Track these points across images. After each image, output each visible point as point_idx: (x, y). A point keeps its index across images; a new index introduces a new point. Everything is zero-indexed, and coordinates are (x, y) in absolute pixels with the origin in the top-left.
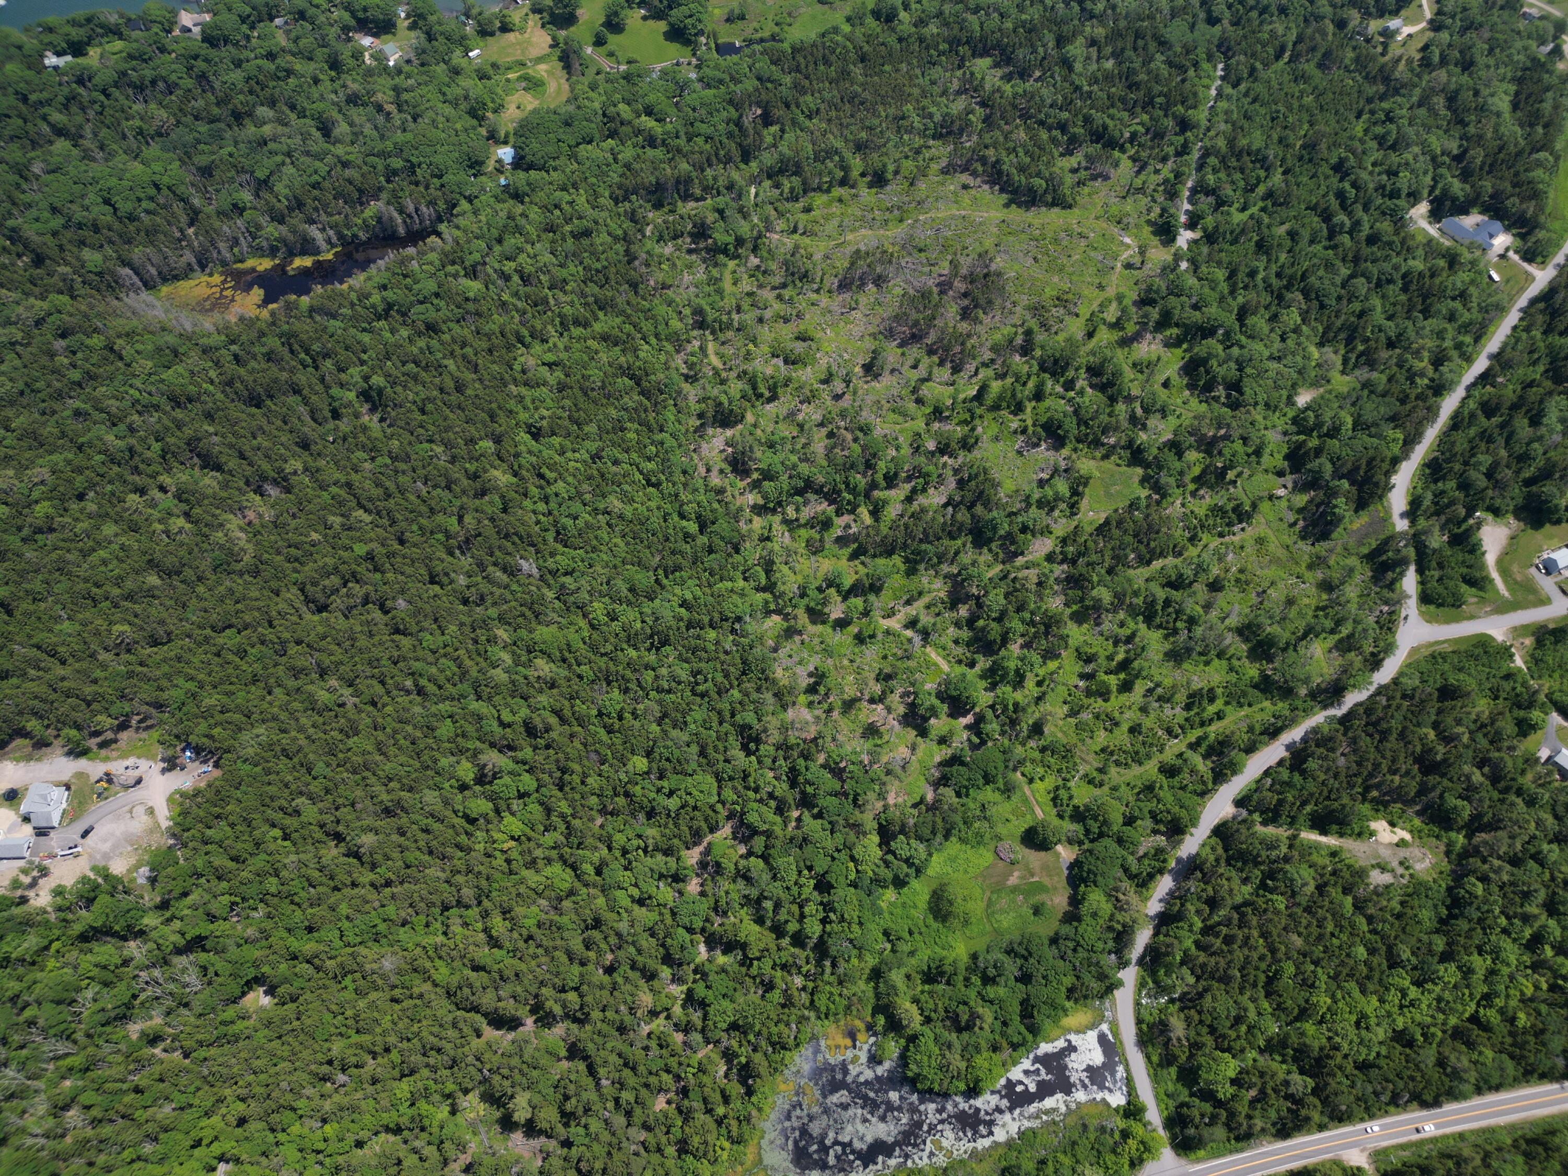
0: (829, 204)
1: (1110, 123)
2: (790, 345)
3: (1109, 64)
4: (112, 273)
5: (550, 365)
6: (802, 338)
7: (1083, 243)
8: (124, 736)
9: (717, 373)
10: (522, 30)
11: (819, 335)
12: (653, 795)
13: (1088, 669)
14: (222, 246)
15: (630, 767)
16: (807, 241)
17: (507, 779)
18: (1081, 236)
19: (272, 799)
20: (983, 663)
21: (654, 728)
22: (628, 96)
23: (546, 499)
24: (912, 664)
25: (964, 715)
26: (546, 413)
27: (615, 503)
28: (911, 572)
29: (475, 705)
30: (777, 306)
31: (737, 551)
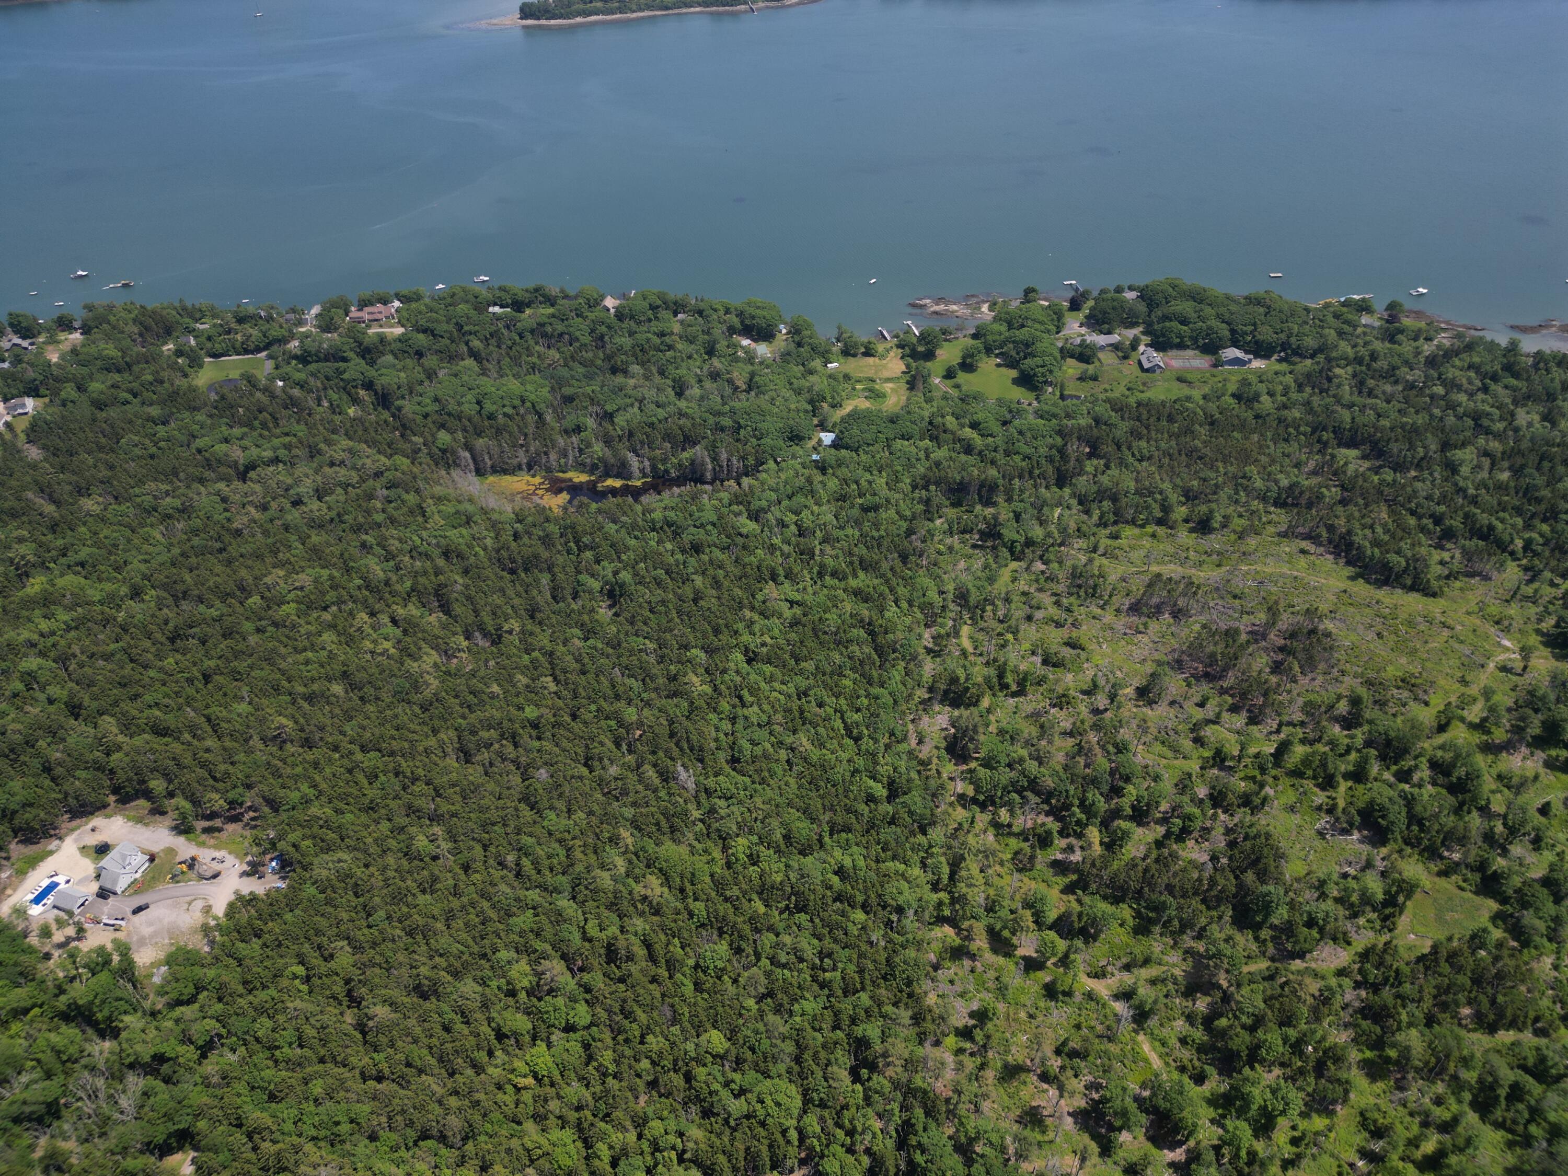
0: (1141, 536)
1: (1499, 526)
2: (1054, 648)
3: (1505, 476)
4: (454, 453)
5: (792, 603)
6: (1072, 644)
7: (1446, 633)
8: (231, 827)
9: (964, 653)
10: (882, 357)
11: (1093, 646)
12: (716, 1086)
13: (1377, 1146)
14: (553, 456)
15: (704, 1037)
16: (1105, 561)
17: (560, 1001)
18: (1444, 625)
19: (318, 932)
20: (1215, 1084)
21: (751, 1003)
22: (958, 411)
23: (733, 720)
24: (1113, 1048)
25: (1172, 1148)
26: (768, 640)
27: (803, 741)
28: (1142, 929)
29: (564, 903)
30: (1053, 611)
31: (924, 833)
